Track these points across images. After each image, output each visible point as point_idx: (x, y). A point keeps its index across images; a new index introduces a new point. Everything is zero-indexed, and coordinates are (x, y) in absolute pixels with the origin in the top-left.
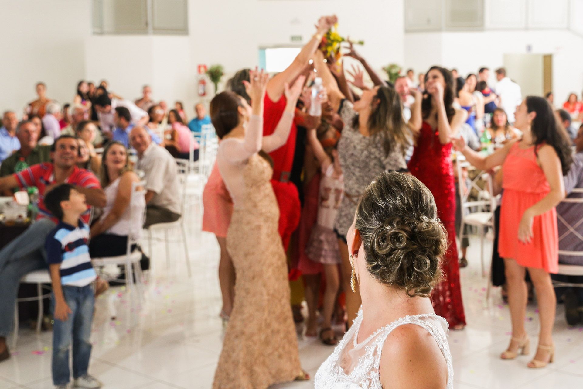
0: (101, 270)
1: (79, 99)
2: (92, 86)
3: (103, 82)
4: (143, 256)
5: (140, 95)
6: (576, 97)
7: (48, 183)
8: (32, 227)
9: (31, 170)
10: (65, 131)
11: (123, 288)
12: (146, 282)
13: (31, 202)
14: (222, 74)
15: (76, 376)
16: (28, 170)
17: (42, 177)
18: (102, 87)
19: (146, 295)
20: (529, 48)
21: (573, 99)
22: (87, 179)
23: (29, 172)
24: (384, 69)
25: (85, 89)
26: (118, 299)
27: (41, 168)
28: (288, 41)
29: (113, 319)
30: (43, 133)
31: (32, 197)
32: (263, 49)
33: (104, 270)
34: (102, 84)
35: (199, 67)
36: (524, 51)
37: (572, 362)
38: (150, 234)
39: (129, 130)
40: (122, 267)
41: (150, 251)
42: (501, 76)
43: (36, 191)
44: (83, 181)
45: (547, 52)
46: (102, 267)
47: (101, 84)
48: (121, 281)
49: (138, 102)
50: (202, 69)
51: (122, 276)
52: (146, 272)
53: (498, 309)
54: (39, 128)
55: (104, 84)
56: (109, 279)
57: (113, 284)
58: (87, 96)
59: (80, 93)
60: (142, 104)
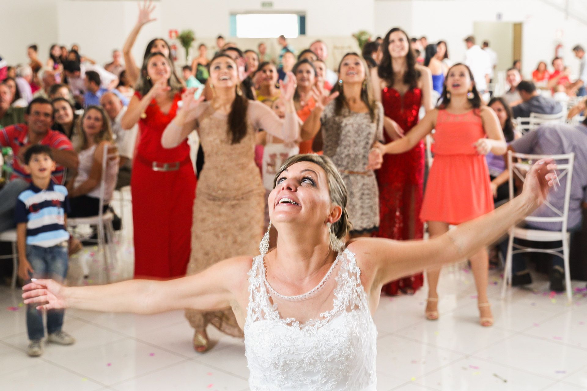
0: (74, 230)
1: (51, 63)
2: (64, 50)
3: (75, 46)
4: (115, 216)
5: (110, 60)
6: (546, 66)
7: (22, 144)
8: (6, 187)
9: (6, 131)
10: (37, 95)
11: (95, 248)
12: (118, 243)
13: (5, 163)
14: (193, 39)
15: (50, 332)
16: (2, 130)
17: (16, 138)
18: (74, 51)
19: (118, 255)
20: (499, 16)
21: (542, 68)
22: (60, 141)
23: (3, 133)
24: (354, 36)
25: (57, 52)
26: (90, 259)
27: (15, 129)
28: (258, 7)
29: (86, 277)
30: (17, 95)
31: (6, 158)
32: (233, 14)
33: (77, 230)
34: (74, 48)
35: (171, 32)
36: (493, 19)
37: (536, 325)
38: (122, 196)
39: (99, 94)
40: (94, 227)
41: (122, 212)
42: (470, 44)
43: (10, 151)
44: (56, 143)
45: (517, 20)
46: (74, 227)
47: (72, 48)
48: (94, 241)
49: (108, 67)
50: (174, 34)
51: (95, 236)
52: (118, 232)
53: (463, 273)
54: (14, 90)
55: (76, 48)
56: (82, 239)
57: (87, 243)
58: (59, 61)
59: (52, 57)
60: (112, 68)
